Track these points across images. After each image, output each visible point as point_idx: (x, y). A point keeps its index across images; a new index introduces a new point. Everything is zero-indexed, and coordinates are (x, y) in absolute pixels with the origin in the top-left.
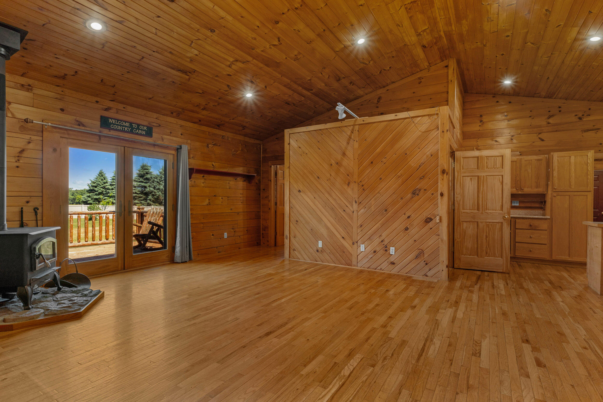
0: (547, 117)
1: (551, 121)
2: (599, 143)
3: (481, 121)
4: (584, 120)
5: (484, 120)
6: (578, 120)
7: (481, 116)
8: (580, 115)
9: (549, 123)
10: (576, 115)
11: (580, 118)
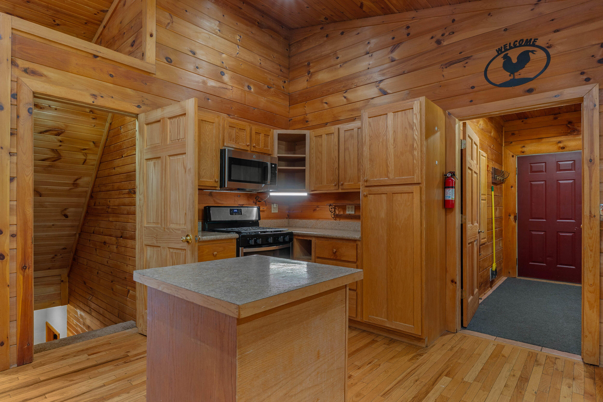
0: (390, 49)
1: (395, 55)
2: (471, 86)
3: (309, 73)
4: (445, 43)
5: (312, 70)
6: (436, 45)
7: (309, 64)
8: (439, 36)
9: (393, 60)
10: (432, 38)
11: (439, 42)
